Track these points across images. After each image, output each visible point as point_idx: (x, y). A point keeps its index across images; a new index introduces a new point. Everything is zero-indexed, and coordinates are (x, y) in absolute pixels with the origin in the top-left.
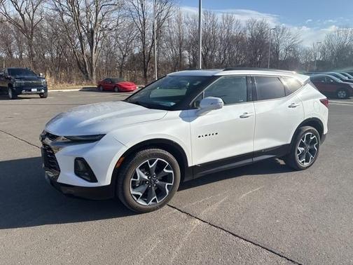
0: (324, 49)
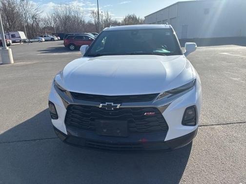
0: (56, 19)
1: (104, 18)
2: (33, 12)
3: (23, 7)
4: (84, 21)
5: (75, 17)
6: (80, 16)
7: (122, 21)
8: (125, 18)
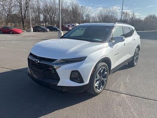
0: (99, 17)
1: (131, 17)
2: (87, 13)
3: (82, 10)
4: (117, 19)
5: (112, 16)
6: (115, 16)
7: (144, 19)
8: (147, 17)
